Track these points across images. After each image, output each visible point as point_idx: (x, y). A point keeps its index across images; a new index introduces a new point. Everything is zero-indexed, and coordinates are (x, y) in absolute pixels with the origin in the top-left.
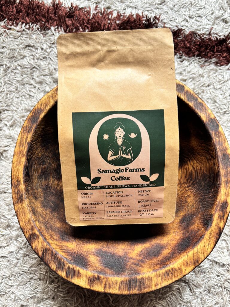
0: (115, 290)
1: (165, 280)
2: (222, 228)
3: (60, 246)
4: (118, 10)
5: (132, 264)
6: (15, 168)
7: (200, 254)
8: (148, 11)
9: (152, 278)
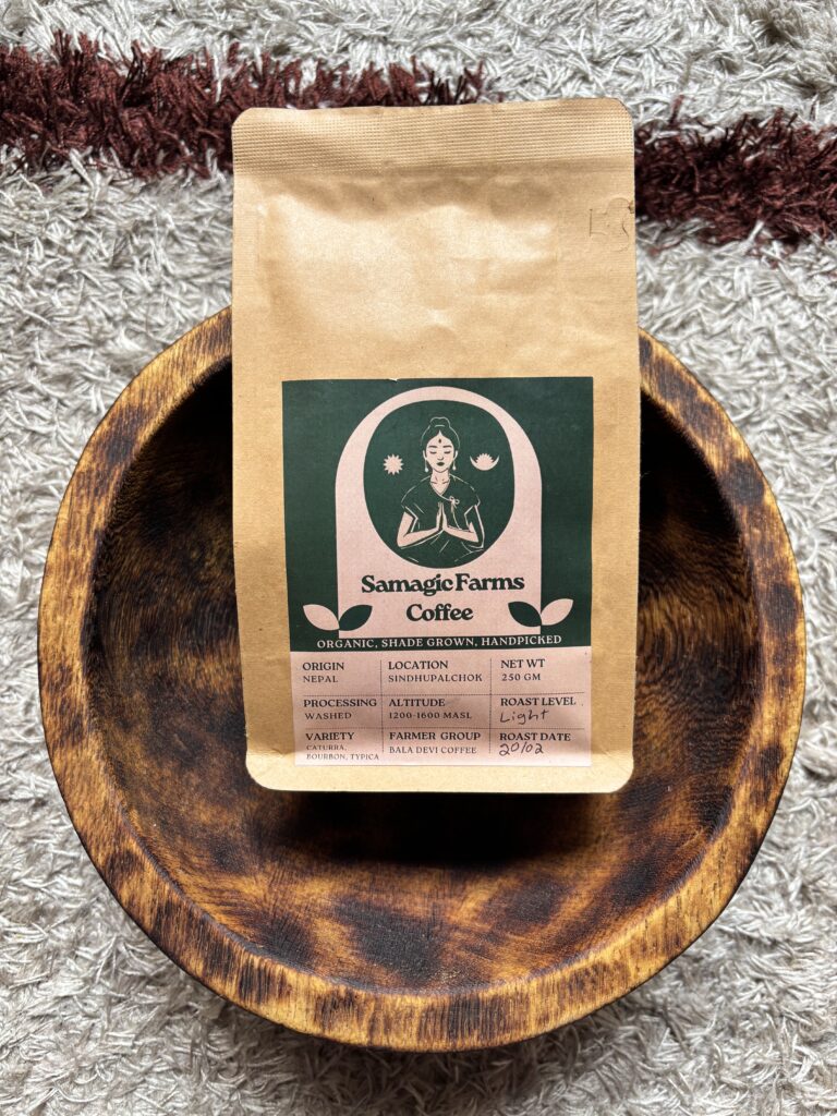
0: (404, 1039)
1: (571, 1002)
2: (759, 832)
3: (215, 894)
4: (319, 56)
5: (459, 949)
6: (51, 624)
7: (687, 919)
8: (433, 48)
9: (527, 997)
